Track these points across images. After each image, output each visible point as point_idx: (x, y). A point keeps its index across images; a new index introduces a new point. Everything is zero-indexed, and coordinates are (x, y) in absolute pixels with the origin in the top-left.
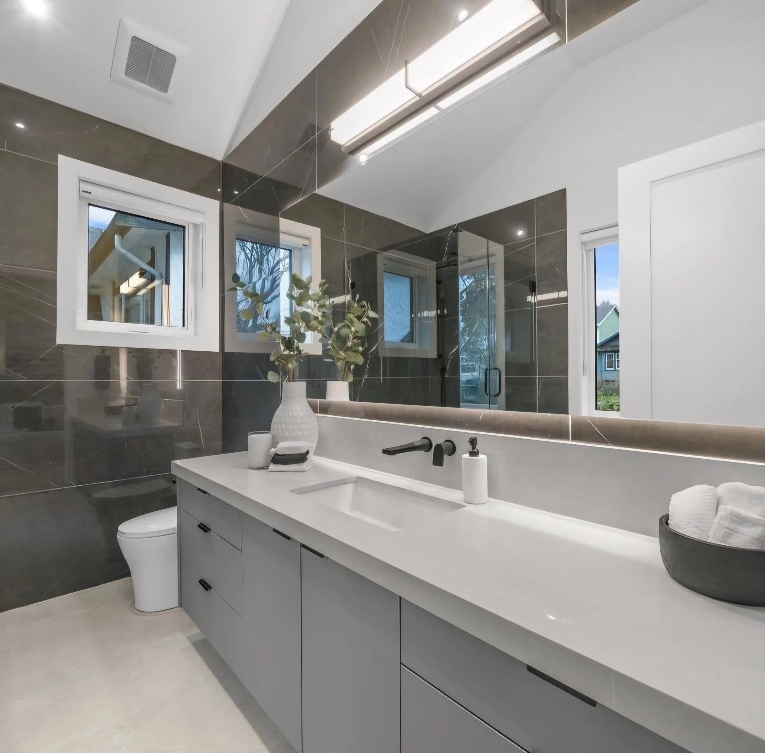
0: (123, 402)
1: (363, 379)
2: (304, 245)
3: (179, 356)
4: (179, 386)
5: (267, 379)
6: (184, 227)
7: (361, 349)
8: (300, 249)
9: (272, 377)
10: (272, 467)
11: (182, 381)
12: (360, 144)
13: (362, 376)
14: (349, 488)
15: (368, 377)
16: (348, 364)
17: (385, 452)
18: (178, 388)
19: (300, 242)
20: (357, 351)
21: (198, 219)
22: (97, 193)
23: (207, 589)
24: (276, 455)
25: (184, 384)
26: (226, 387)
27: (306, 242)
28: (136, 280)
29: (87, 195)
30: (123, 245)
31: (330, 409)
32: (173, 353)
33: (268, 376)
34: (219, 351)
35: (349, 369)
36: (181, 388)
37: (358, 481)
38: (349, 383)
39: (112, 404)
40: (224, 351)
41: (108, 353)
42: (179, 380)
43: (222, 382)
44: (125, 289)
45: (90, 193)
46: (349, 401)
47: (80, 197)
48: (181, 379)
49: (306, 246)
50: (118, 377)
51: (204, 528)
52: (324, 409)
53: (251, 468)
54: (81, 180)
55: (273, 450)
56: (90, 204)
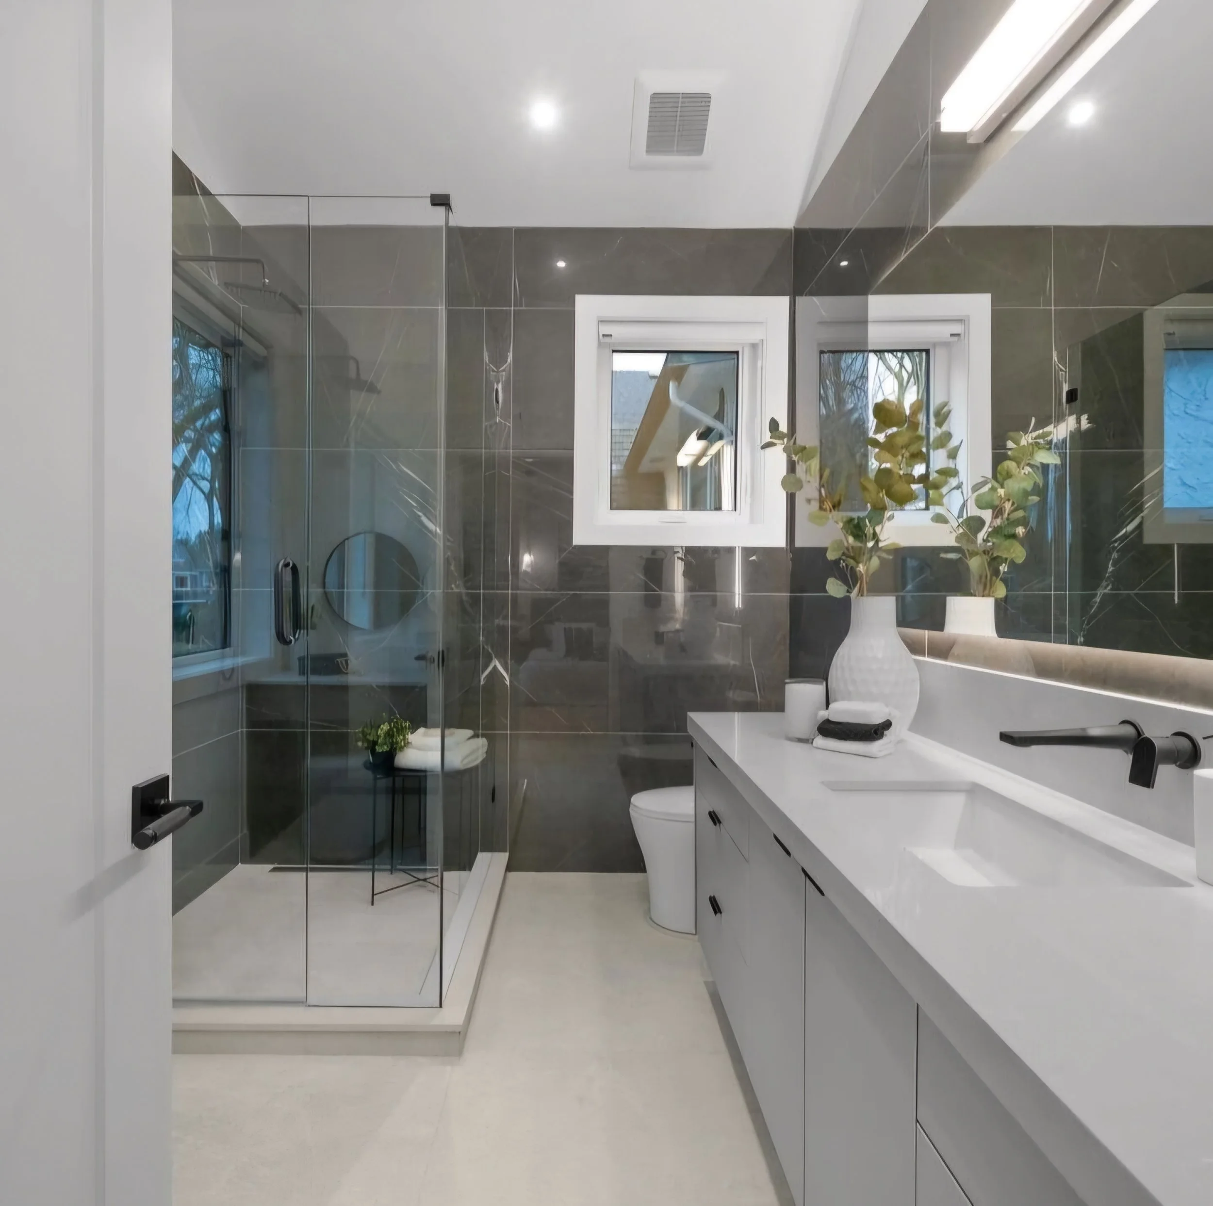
0: (678, 626)
1: (1097, 594)
2: (952, 335)
3: (738, 556)
4: (738, 602)
5: (826, 591)
6: (737, 353)
7: (1020, 531)
8: (946, 345)
9: (834, 588)
10: (820, 741)
11: (742, 595)
12: (1004, 115)
13: (1096, 587)
14: (957, 802)
15: (1111, 590)
16: (994, 562)
17: (1006, 737)
18: (737, 606)
19: (943, 331)
20: (1014, 536)
21: (754, 335)
22: (619, 333)
23: (716, 913)
24: (828, 721)
25: (746, 600)
26: (795, 605)
27: (957, 328)
28: (693, 445)
29: (607, 340)
30: (681, 397)
31: (955, 650)
32: (730, 550)
33: (827, 587)
34: (787, 545)
35: (996, 572)
36: (740, 606)
37: (975, 791)
38: (996, 601)
39: (662, 629)
40: (794, 545)
41: (660, 555)
42: (739, 594)
43: (790, 596)
44: (684, 459)
45: (611, 335)
46: (995, 635)
47: (600, 345)
48: (740, 593)
49: (959, 335)
50: (672, 590)
51: (714, 818)
52: (942, 651)
53: (791, 739)
54: (601, 321)
55: (823, 714)
56: (614, 351)
